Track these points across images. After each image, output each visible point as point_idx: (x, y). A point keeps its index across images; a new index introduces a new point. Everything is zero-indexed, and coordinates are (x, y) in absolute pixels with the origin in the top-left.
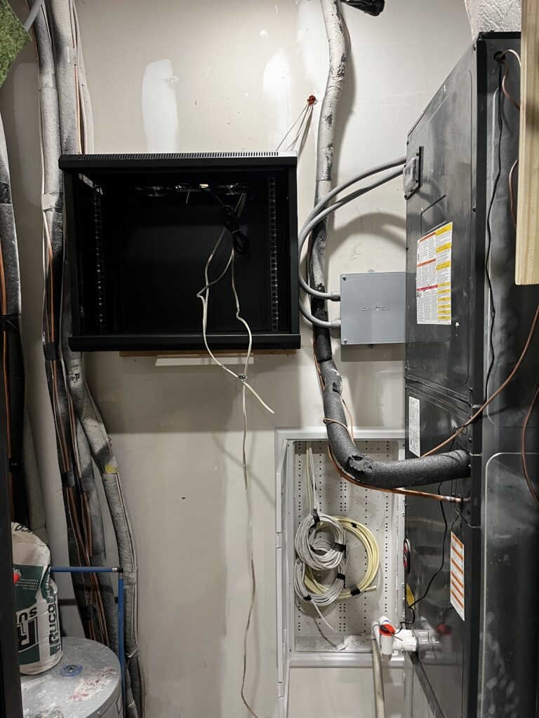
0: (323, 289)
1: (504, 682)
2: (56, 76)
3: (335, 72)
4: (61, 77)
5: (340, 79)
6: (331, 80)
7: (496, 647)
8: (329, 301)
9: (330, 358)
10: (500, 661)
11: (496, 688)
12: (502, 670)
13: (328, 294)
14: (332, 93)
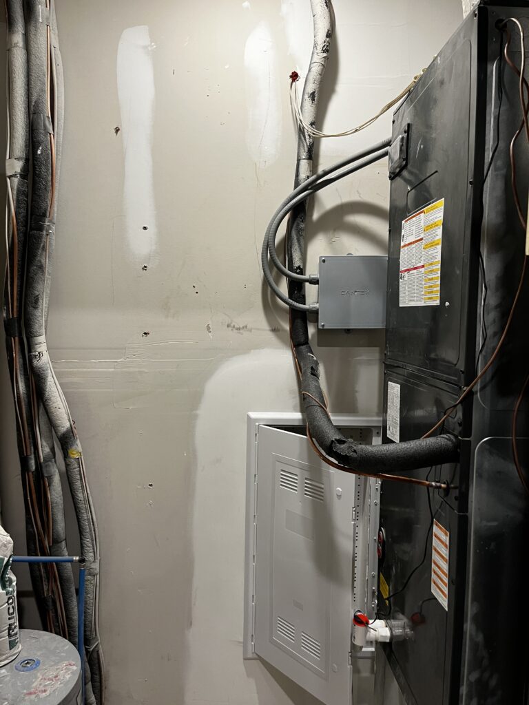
0: (301, 272)
1: (486, 675)
2: (26, 36)
3: (320, 48)
4: (32, 37)
5: (325, 55)
6: (315, 56)
7: (480, 638)
8: (307, 284)
9: (306, 342)
10: (483, 652)
11: (479, 681)
12: (485, 662)
13: (307, 277)
14: (316, 69)
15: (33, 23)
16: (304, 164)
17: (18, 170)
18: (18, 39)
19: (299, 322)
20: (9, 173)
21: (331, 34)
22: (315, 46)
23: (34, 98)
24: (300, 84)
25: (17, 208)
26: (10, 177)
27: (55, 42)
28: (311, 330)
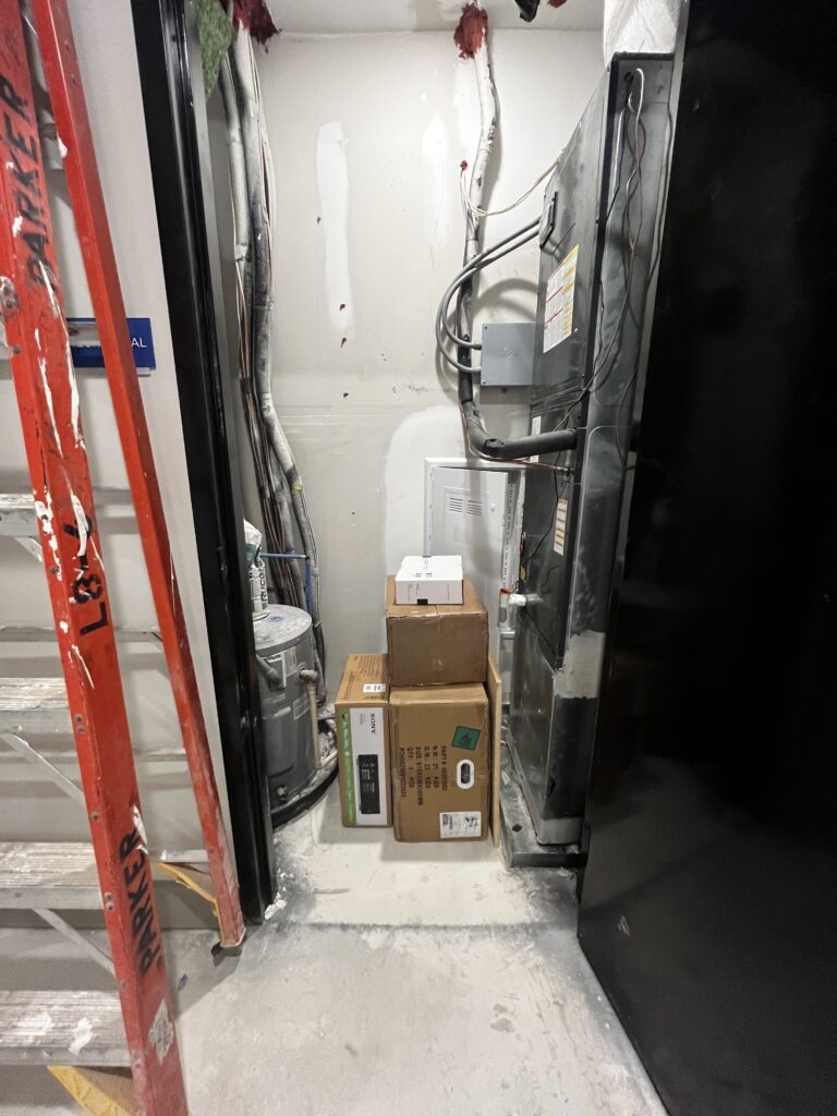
0: (468, 340)
1: (588, 597)
2: (242, 131)
3: (486, 135)
4: (246, 130)
5: (490, 142)
6: (482, 143)
7: (584, 571)
8: (473, 350)
9: (471, 400)
10: (586, 581)
11: (582, 601)
12: (587, 588)
13: (472, 343)
14: (483, 156)
15: (246, 119)
16: (472, 244)
17: (244, 254)
18: (235, 133)
19: (465, 382)
20: (237, 257)
21: (495, 123)
22: (482, 135)
23: (253, 190)
24: (468, 171)
25: (245, 287)
26: (238, 260)
27: (266, 139)
28: (475, 391)
